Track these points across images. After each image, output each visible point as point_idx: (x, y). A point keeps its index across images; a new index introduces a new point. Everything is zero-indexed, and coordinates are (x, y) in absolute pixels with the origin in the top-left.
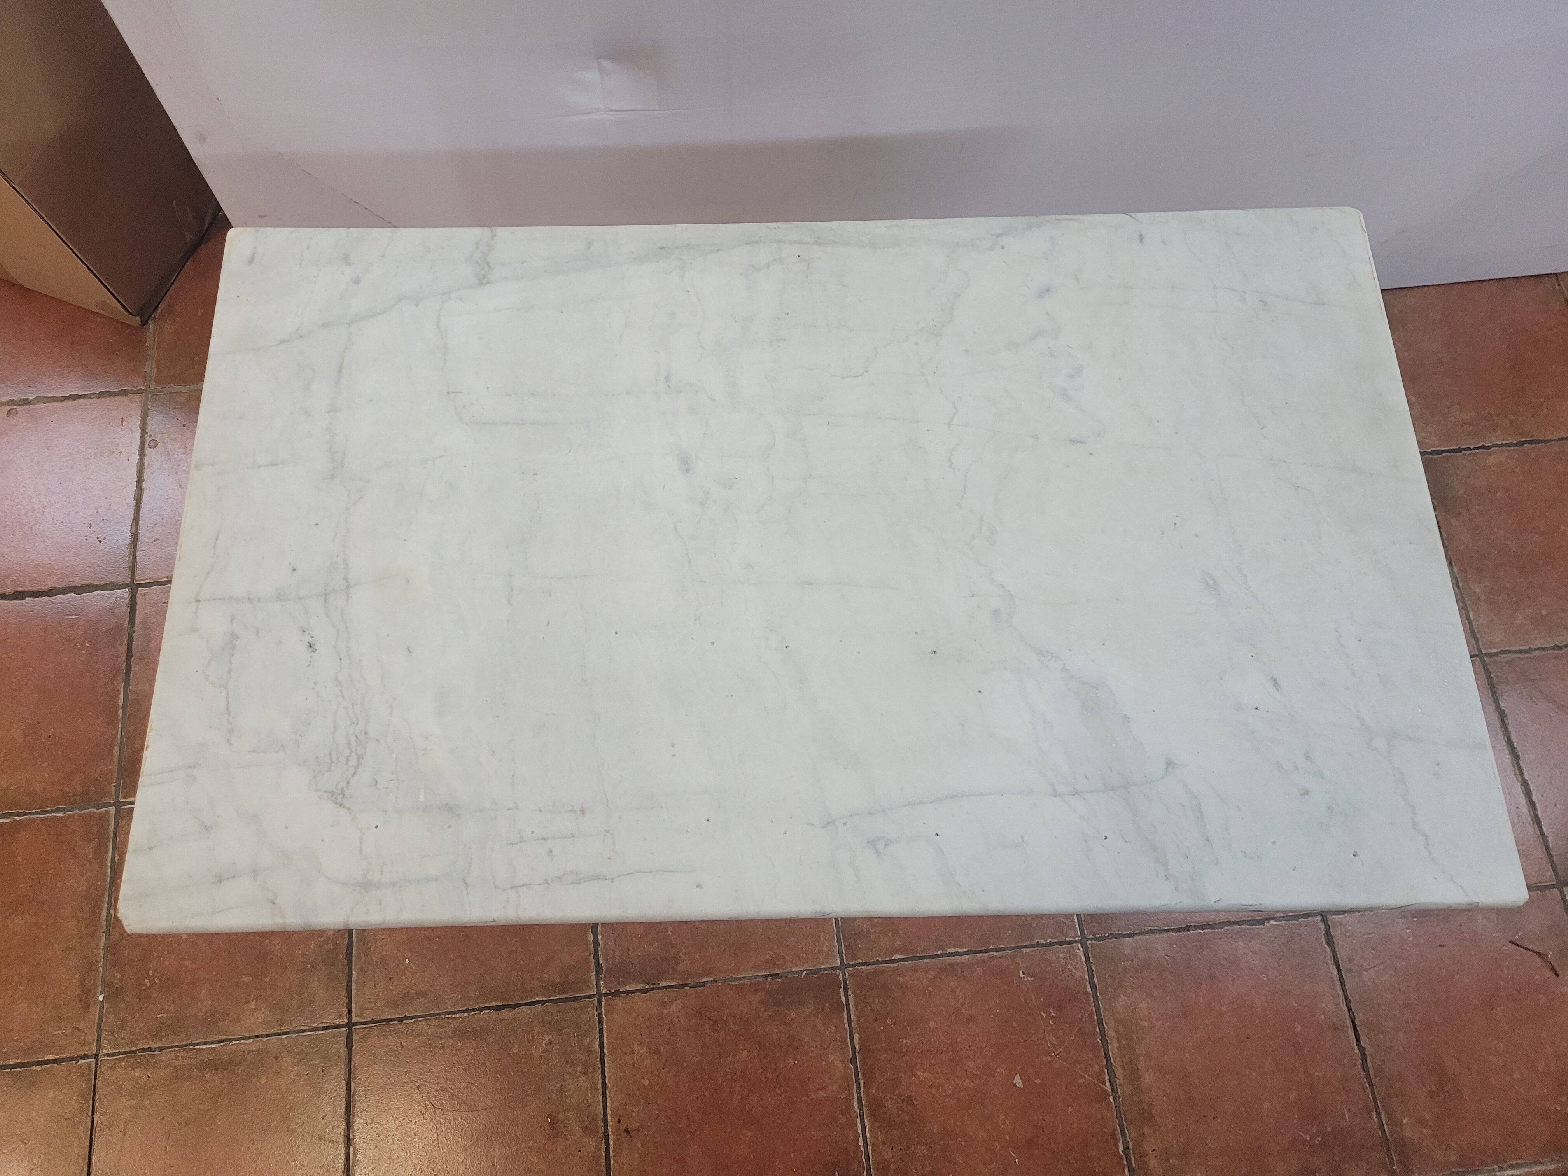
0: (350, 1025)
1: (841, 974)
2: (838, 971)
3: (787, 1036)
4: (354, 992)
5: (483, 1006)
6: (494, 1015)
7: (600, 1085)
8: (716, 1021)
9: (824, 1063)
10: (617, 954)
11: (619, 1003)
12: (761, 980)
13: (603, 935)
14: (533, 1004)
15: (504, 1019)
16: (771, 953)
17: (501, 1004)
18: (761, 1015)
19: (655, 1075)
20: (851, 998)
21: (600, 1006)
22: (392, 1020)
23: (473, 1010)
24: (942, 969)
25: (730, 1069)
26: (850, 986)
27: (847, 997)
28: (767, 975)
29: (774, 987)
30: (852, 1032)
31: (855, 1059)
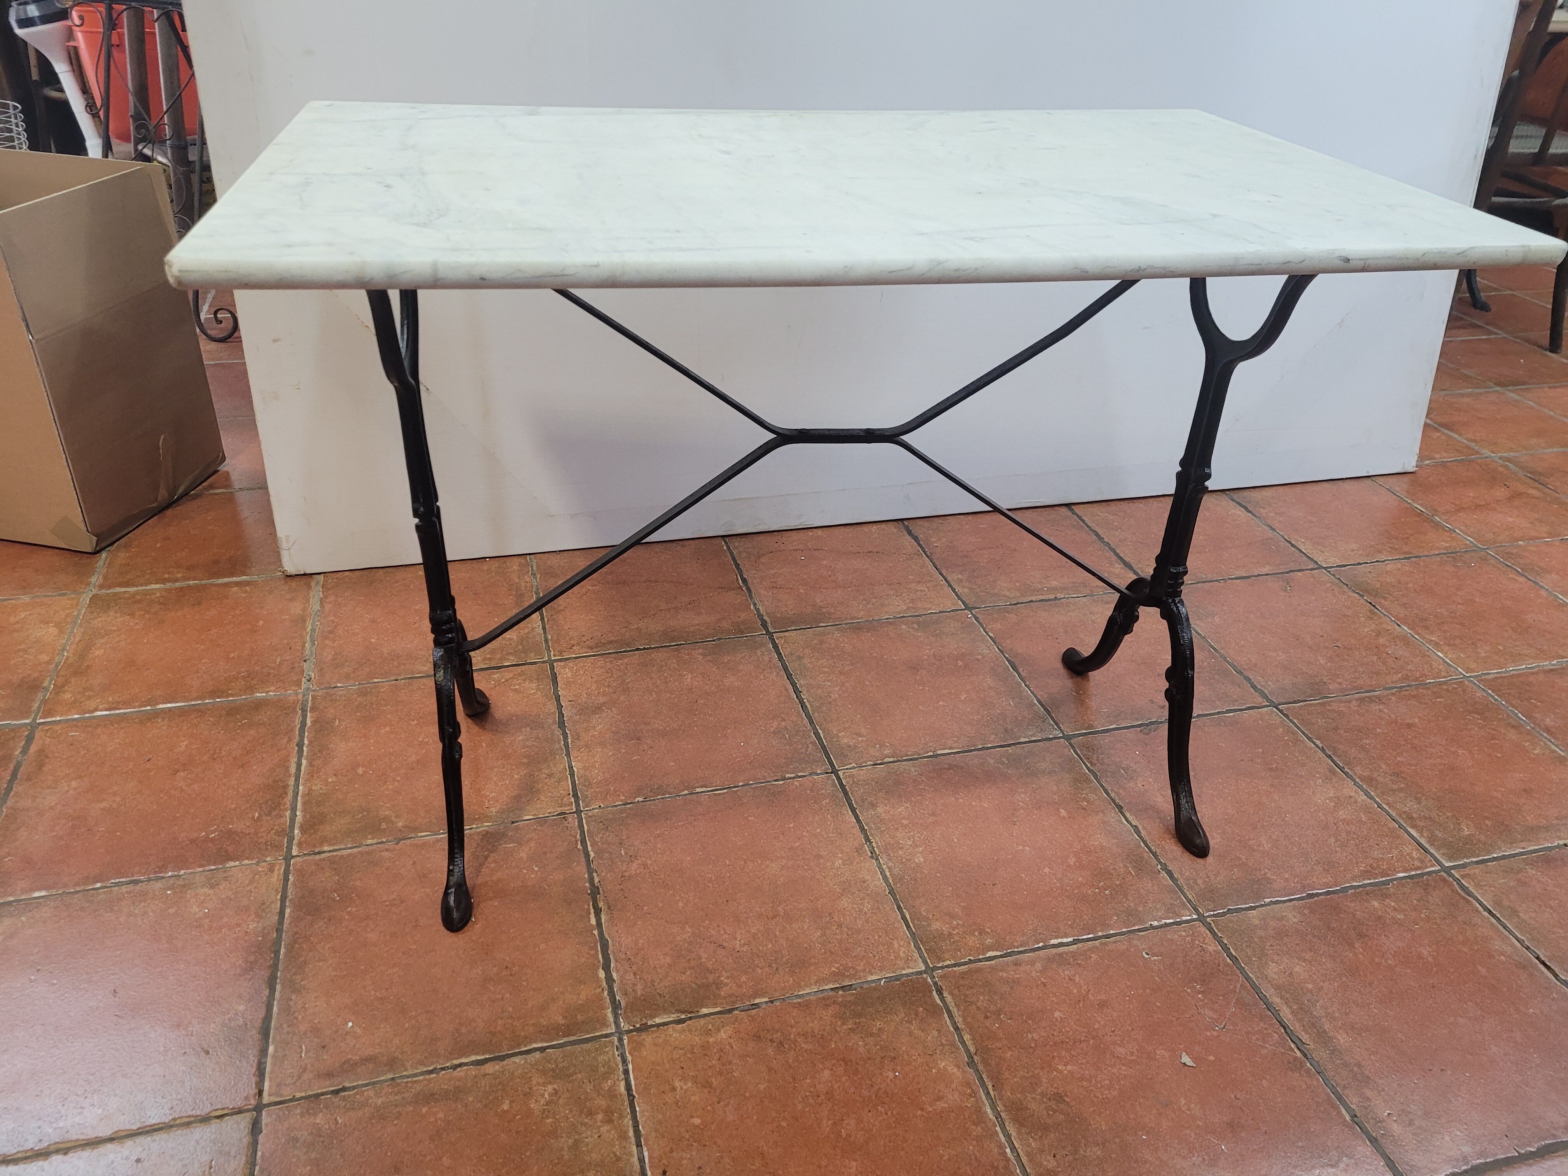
0: (258, 1108)
1: (929, 978)
2: (925, 976)
4: (268, 1069)
5: (456, 1062)
6: (473, 1071)
7: (631, 1133)
8: (781, 1043)
9: (934, 1071)
10: (639, 987)
11: (647, 1038)
12: (831, 993)
13: (617, 971)
14: (528, 1052)
15: (488, 1074)
16: (837, 965)
17: (483, 1057)
18: (838, 1029)
19: (709, 1111)
20: (949, 999)
21: (622, 1045)
22: (323, 1094)
23: (443, 1069)
24: (1050, 960)
25: (811, 1092)
26: (944, 988)
27: (942, 999)
28: (837, 988)
29: (848, 999)
30: (960, 1033)
31: (973, 1061)
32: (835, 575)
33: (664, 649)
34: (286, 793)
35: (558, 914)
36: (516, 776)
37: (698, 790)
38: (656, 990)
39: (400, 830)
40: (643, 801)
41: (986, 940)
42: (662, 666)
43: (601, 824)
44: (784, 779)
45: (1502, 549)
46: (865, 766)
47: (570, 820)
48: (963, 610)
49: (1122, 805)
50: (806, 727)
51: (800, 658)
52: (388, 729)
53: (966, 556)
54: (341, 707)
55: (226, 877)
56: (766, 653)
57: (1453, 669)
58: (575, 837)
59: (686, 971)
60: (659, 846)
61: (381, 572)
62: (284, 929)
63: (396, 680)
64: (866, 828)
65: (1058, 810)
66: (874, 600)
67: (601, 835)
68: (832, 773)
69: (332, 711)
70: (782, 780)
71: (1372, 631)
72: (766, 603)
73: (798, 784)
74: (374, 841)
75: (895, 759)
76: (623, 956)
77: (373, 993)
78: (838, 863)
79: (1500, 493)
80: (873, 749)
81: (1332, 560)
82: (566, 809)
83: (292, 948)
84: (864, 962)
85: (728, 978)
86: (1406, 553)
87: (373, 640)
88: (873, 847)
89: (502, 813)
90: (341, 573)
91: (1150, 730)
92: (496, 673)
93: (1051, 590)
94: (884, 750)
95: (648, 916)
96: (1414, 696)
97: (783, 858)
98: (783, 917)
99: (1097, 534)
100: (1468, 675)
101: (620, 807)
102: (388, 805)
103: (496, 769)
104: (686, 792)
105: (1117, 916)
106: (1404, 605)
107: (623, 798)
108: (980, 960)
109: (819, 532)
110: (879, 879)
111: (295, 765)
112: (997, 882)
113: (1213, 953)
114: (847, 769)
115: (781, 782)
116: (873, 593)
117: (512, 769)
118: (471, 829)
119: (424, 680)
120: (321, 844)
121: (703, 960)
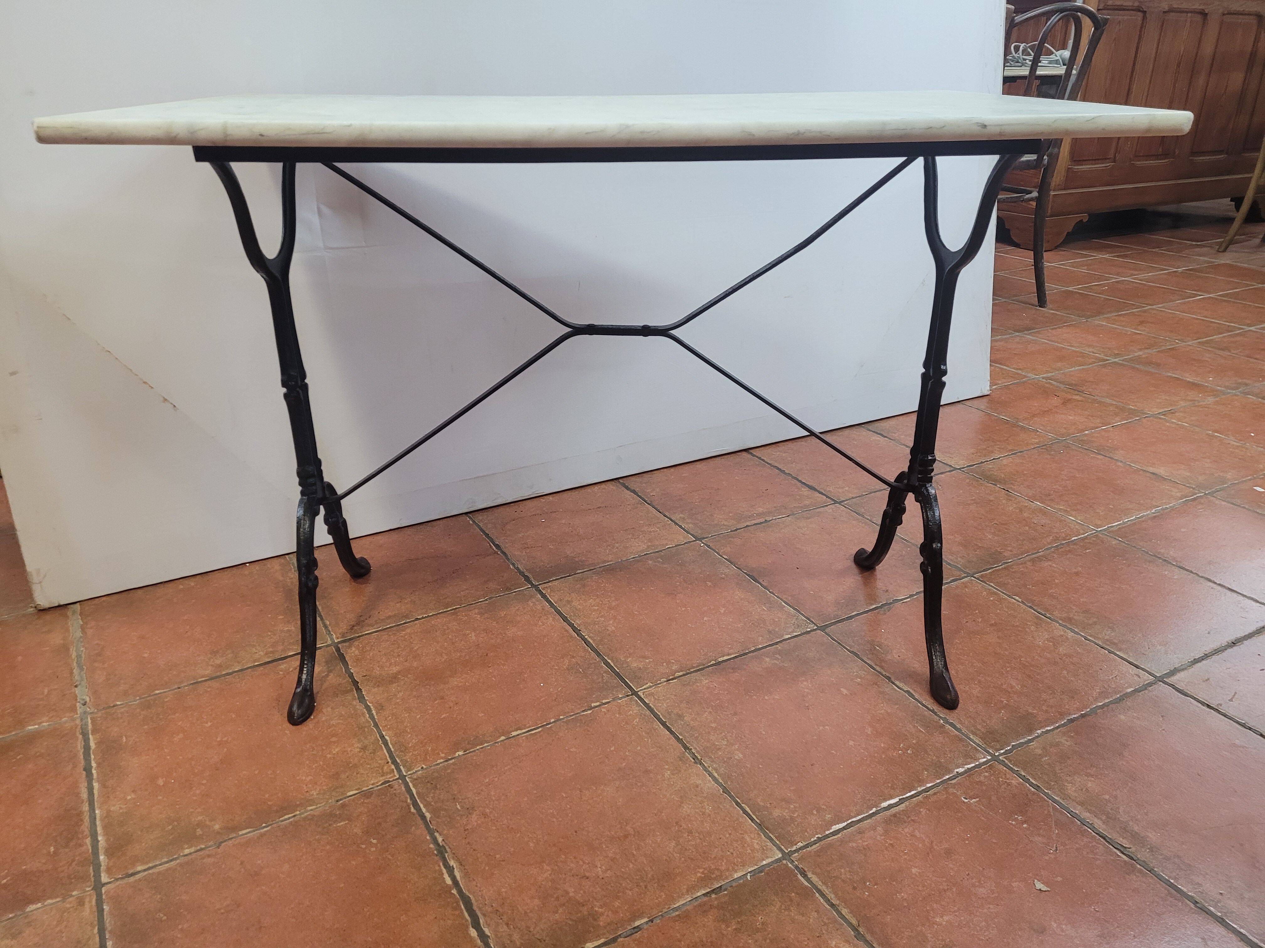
1: (788, 863)
2: (784, 862)
3: (768, 941)
10: (516, 937)
12: (706, 899)
13: (489, 925)
16: (701, 870)
18: (725, 932)
20: (814, 879)
24: (887, 822)
26: (806, 869)
27: (808, 880)
28: (708, 893)
29: (723, 900)
30: (837, 909)
31: (859, 933)
32: (575, 530)
33: (442, 615)
34: (82, 820)
35: (409, 882)
36: (329, 756)
37: (514, 734)
38: (533, 935)
39: (218, 833)
40: (463, 755)
41: (825, 816)
42: (445, 629)
43: (429, 784)
44: (591, 708)
45: (1076, 438)
46: (660, 683)
47: (396, 786)
48: (694, 541)
49: (890, 676)
50: (595, 660)
51: (569, 602)
52: (181, 735)
53: (681, 499)
54: (125, 724)
55: (28, 923)
56: (537, 603)
57: (1086, 527)
58: (406, 802)
59: (558, 910)
60: (493, 793)
61: (140, 591)
63: (179, 688)
64: (681, 737)
65: (839, 690)
66: (617, 545)
67: (432, 795)
68: (632, 695)
69: (116, 729)
70: (590, 710)
71: (1015, 508)
72: (523, 561)
73: (605, 710)
74: (193, 850)
75: (684, 673)
76: (490, 909)
78: (667, 774)
79: (1055, 401)
80: (662, 667)
81: (961, 462)
82: (388, 777)
84: (725, 861)
85: (601, 907)
86: (1012, 450)
87: (146, 655)
88: (694, 753)
89: (324, 794)
90: (97, 599)
91: (885, 611)
92: (283, 663)
93: (759, 515)
94: (672, 667)
95: (503, 863)
96: (1069, 551)
97: (615, 780)
98: (634, 836)
99: (778, 469)
100: (1099, 529)
101: (443, 764)
102: (199, 810)
103: (306, 753)
104: (503, 738)
105: (926, 771)
106: (1028, 487)
107: (443, 755)
108: (827, 836)
109: (550, 498)
110: (710, 781)
111: (86, 790)
112: (814, 762)
113: (1017, 785)
114: (645, 689)
115: (589, 712)
116: (614, 539)
117: (323, 750)
118: (294, 816)
119: (209, 682)
120: (133, 865)
121: (571, 894)
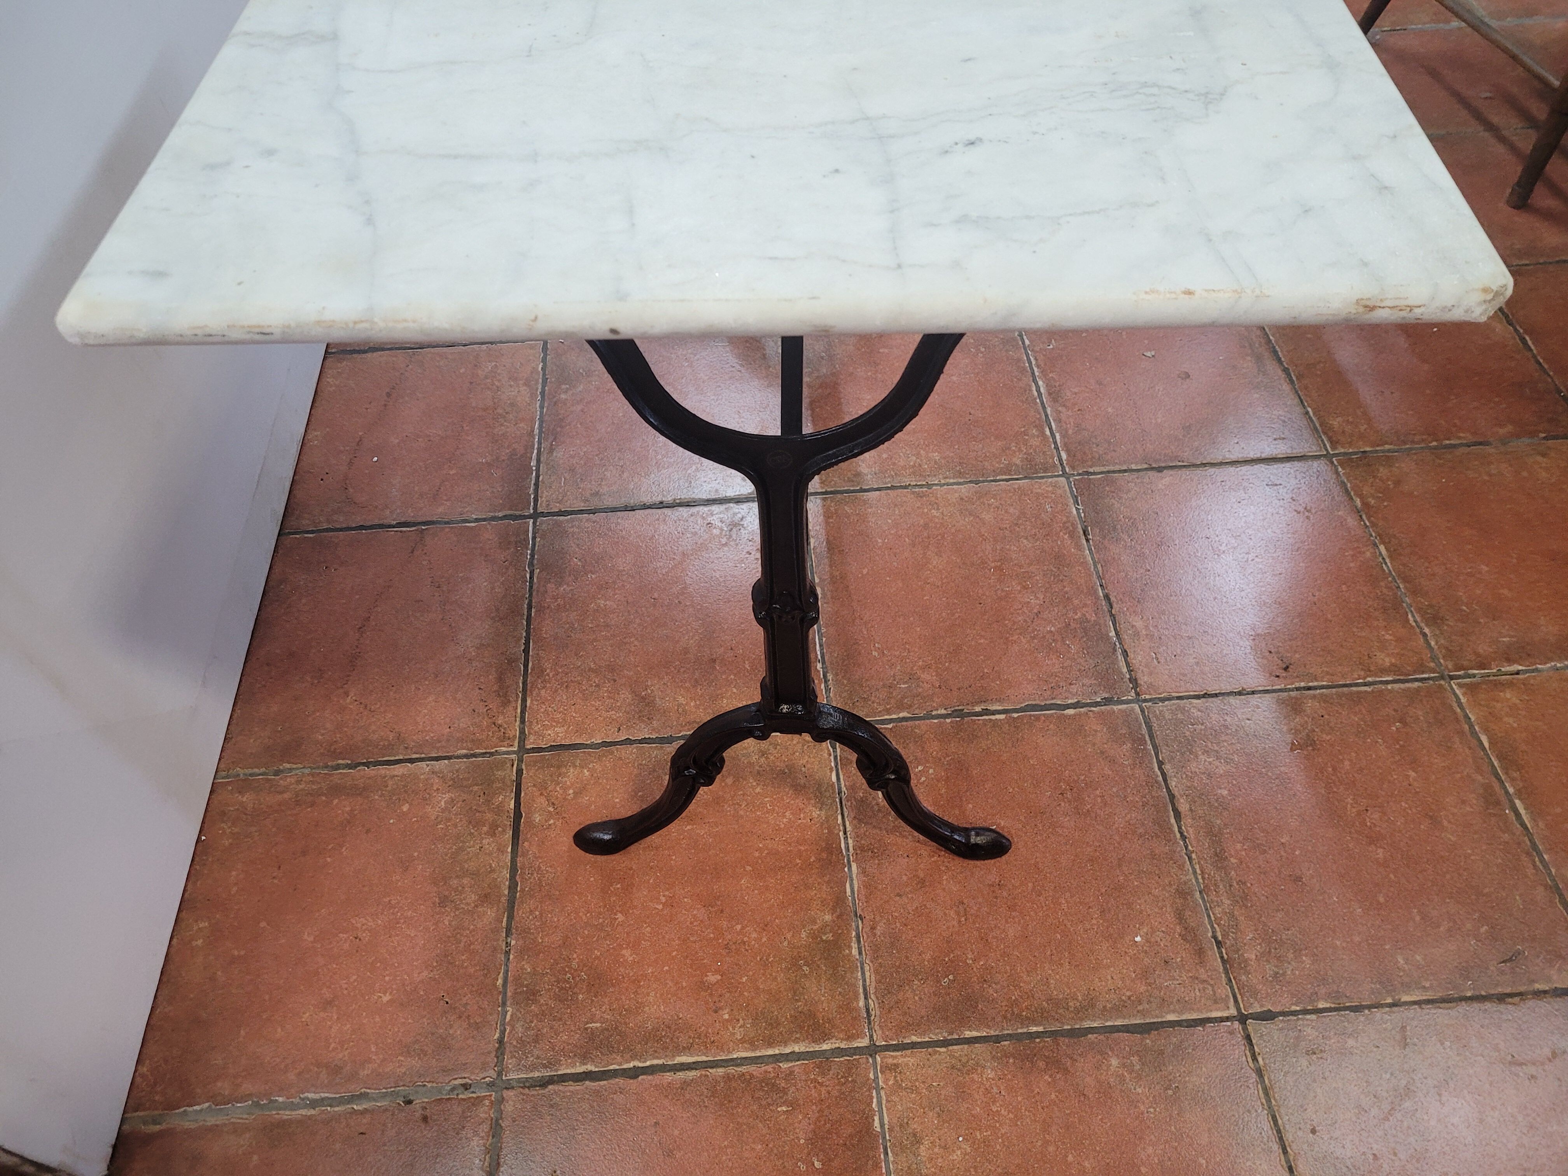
0: (1243, 1019)
1: (1074, 477)
2: (1071, 479)
4: (1195, 1016)
5: (1178, 835)
6: (1187, 821)
7: (1242, 697)
8: (1145, 584)
9: (1168, 494)
10: (1087, 682)
12: (1091, 544)
13: (1067, 698)
14: (1164, 775)
15: (1190, 808)
16: (1061, 534)
17: (1172, 812)
18: (1129, 544)
20: (1095, 470)
21: (1152, 699)
22: (1221, 956)
23: (1186, 847)
24: (1055, 401)
26: (1084, 470)
27: (1096, 473)
28: (1086, 539)
29: (1097, 532)
30: (1129, 470)
31: (1157, 468)
32: (429, 436)
34: (743, 1075)
38: (1091, 668)
39: (838, 916)
40: (823, 663)
41: (1032, 433)
42: (572, 627)
43: (857, 703)
48: (545, 343)
51: (597, 493)
52: (626, 952)
54: (557, 1024)
55: (901, 1126)
56: (575, 523)
60: (897, 653)
62: (997, 1033)
63: (508, 952)
64: (888, 486)
66: (498, 411)
67: (876, 704)
69: (563, 1037)
74: (854, 945)
76: (1049, 693)
77: (1094, 921)
78: (935, 513)
83: (1027, 1018)
84: (1058, 515)
85: (1076, 613)
87: (385, 999)
88: (916, 485)
95: (997, 668)
97: (925, 554)
98: (1003, 564)
101: (830, 685)
102: (788, 936)
105: (1009, 351)
108: (1055, 442)
110: (959, 488)
112: (967, 412)
115: (811, 540)
120: (852, 1012)
121: (1053, 629)
